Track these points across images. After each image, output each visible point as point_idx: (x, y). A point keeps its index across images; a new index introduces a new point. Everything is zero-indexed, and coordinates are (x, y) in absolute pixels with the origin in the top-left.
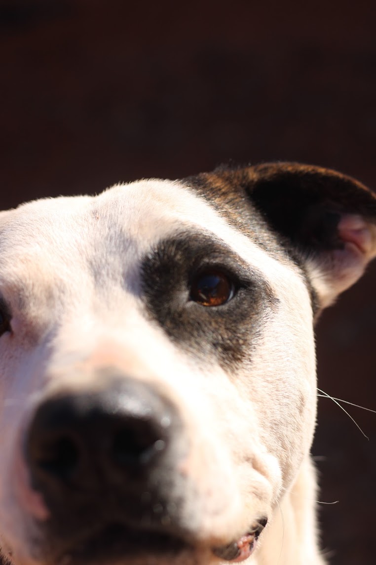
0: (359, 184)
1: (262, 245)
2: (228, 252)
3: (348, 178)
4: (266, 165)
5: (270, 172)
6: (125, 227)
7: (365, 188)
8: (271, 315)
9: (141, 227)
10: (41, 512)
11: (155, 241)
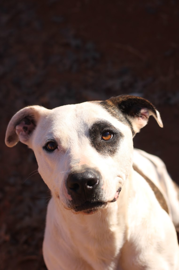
0: (147, 101)
1: (121, 120)
2: (110, 126)
3: (144, 99)
4: (124, 96)
5: (125, 98)
6: (85, 120)
7: (149, 102)
8: (122, 140)
9: (89, 120)
10: (71, 199)
11: (92, 124)
